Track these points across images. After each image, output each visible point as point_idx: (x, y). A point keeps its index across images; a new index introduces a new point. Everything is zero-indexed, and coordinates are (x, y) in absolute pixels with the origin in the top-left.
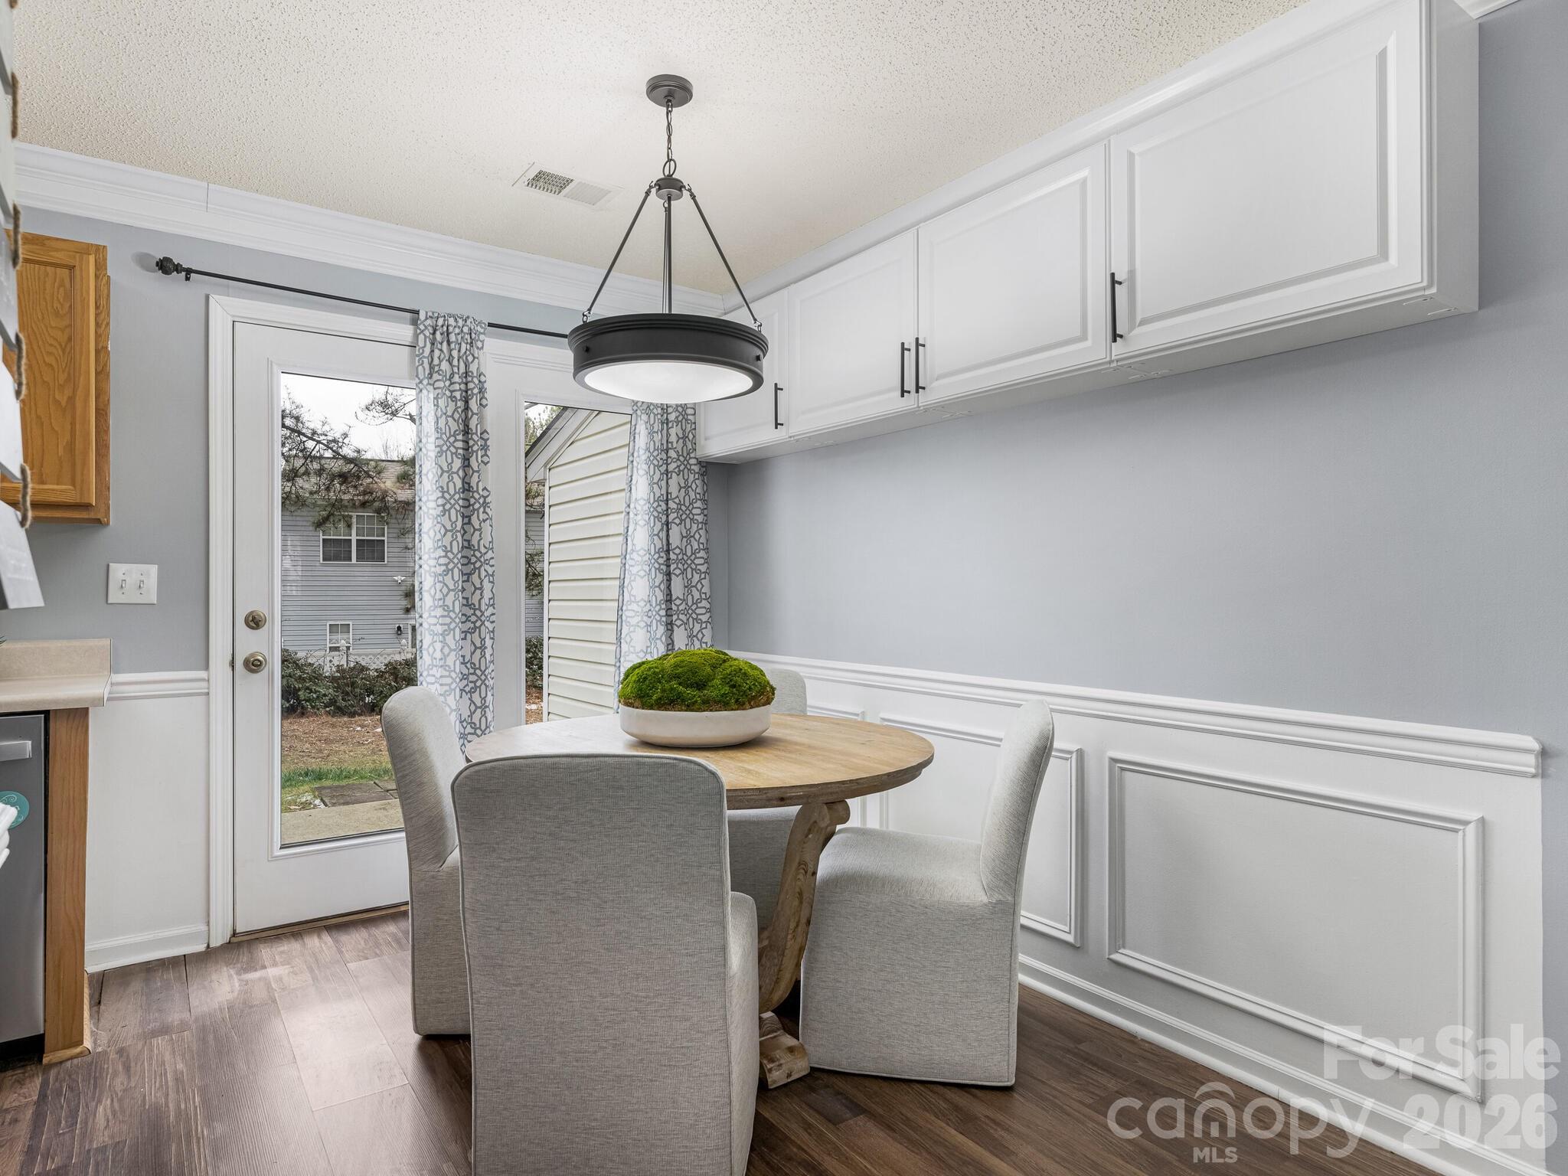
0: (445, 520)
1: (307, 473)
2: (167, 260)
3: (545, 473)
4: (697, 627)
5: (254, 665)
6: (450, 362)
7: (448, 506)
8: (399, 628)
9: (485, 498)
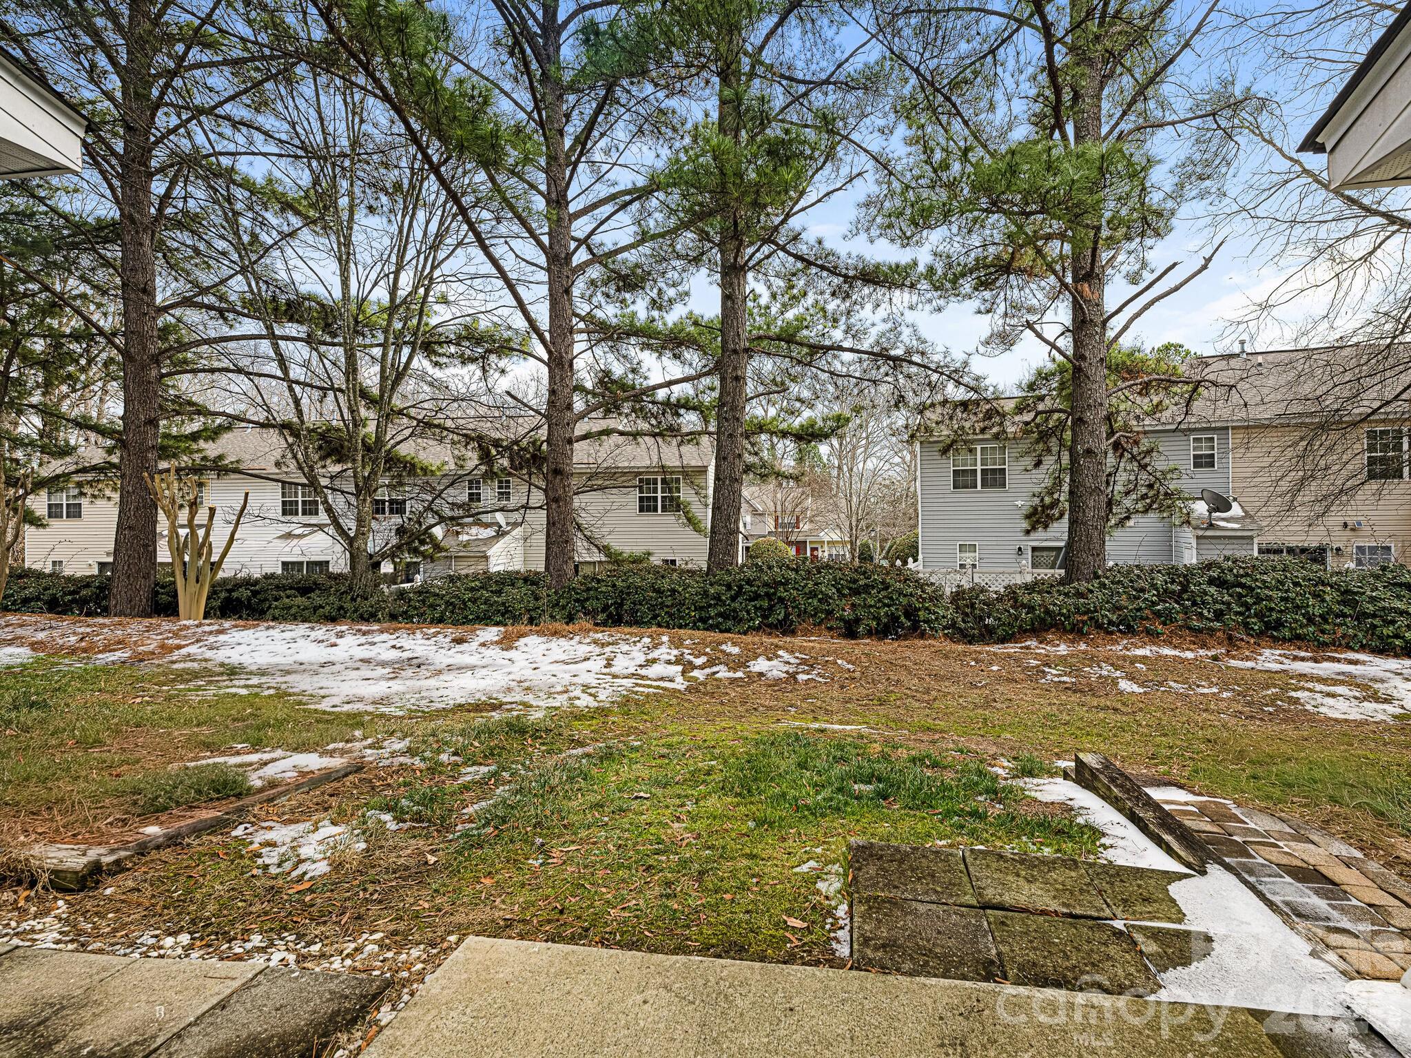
8: (1020, 549)
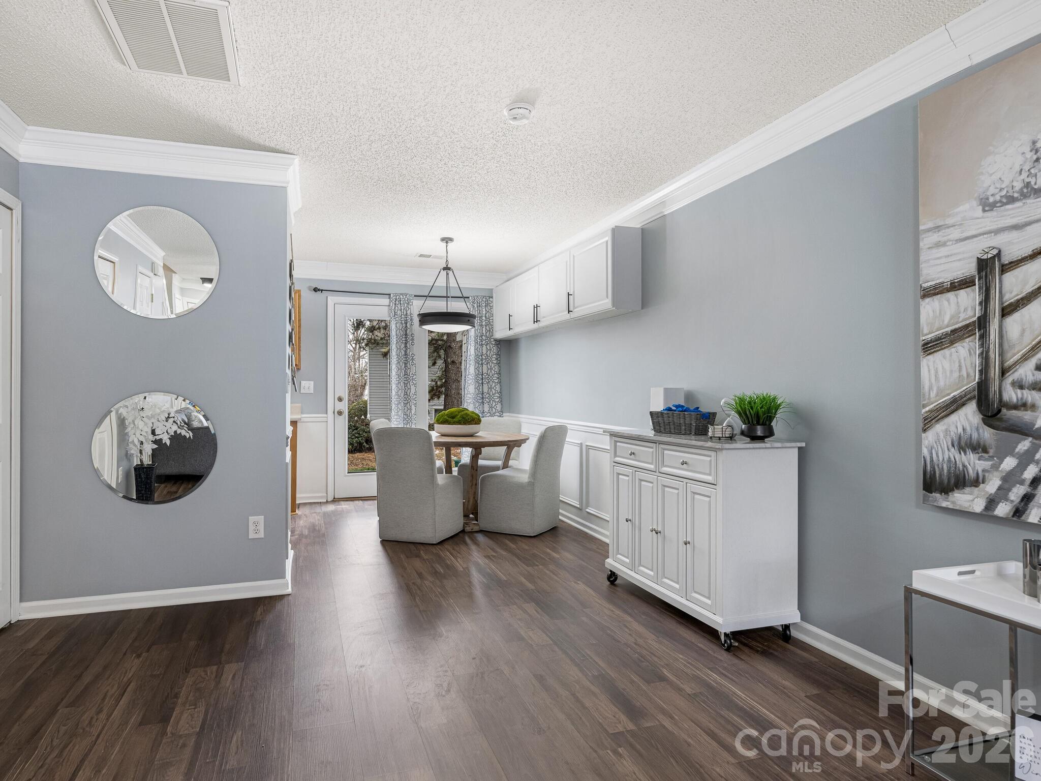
0: (398, 365)
1: (379, 328)
2: (316, 288)
3: (462, 338)
4: (494, 404)
5: (340, 413)
6: (401, 310)
7: (399, 361)
9: (413, 357)
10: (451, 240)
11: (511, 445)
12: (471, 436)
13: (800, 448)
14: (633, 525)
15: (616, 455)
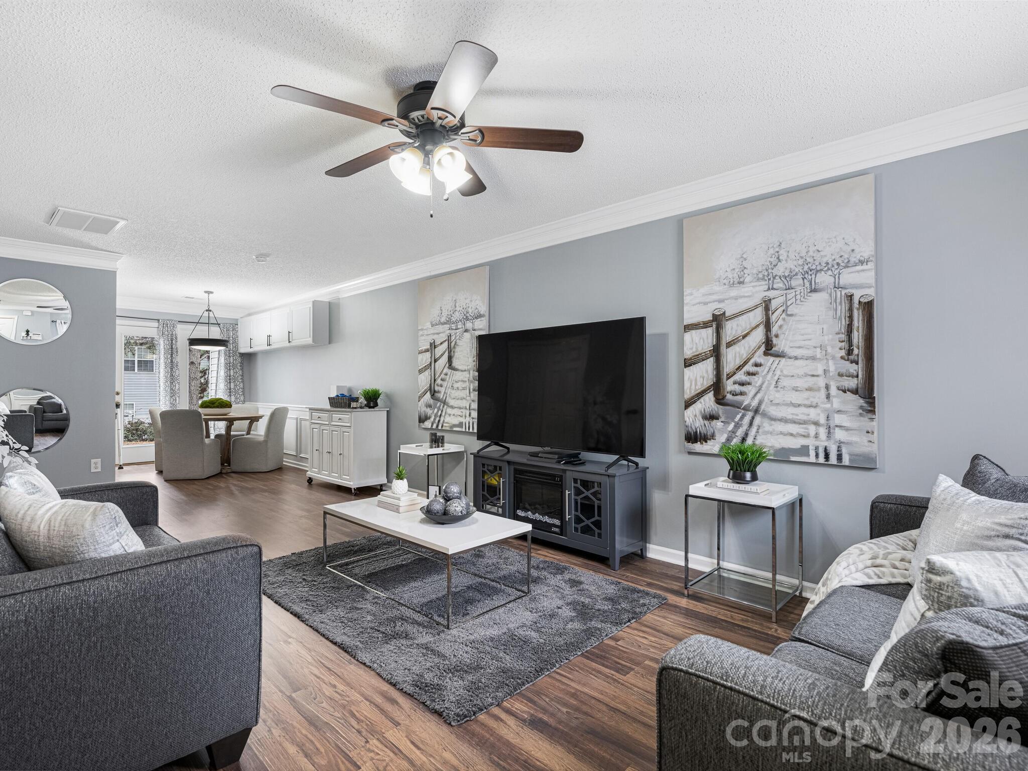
4: (239, 397)
10: (212, 293)
11: (254, 420)
12: (225, 415)
13: (387, 411)
14: (319, 453)
15: (312, 420)
